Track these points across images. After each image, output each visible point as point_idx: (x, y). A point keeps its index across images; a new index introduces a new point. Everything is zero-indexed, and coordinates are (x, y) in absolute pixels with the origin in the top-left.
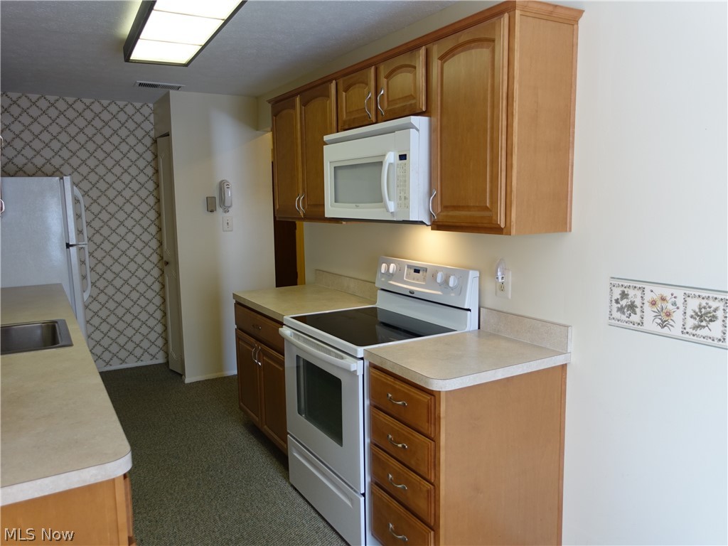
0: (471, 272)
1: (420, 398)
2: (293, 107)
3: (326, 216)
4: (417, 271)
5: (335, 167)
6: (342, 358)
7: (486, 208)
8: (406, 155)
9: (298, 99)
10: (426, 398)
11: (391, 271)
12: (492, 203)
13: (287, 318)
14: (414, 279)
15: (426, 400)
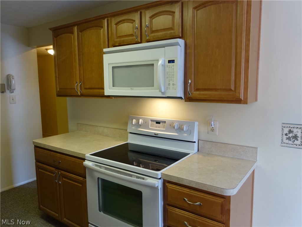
0: (196, 123)
1: (215, 200)
2: (72, 33)
3: (105, 95)
4: (158, 123)
5: (112, 67)
6: (144, 179)
7: (231, 90)
8: (174, 60)
9: (76, 28)
10: (220, 200)
11: (140, 123)
12: (235, 87)
13: (88, 155)
14: (156, 127)
15: (220, 202)
